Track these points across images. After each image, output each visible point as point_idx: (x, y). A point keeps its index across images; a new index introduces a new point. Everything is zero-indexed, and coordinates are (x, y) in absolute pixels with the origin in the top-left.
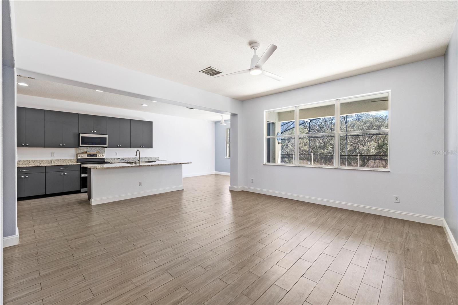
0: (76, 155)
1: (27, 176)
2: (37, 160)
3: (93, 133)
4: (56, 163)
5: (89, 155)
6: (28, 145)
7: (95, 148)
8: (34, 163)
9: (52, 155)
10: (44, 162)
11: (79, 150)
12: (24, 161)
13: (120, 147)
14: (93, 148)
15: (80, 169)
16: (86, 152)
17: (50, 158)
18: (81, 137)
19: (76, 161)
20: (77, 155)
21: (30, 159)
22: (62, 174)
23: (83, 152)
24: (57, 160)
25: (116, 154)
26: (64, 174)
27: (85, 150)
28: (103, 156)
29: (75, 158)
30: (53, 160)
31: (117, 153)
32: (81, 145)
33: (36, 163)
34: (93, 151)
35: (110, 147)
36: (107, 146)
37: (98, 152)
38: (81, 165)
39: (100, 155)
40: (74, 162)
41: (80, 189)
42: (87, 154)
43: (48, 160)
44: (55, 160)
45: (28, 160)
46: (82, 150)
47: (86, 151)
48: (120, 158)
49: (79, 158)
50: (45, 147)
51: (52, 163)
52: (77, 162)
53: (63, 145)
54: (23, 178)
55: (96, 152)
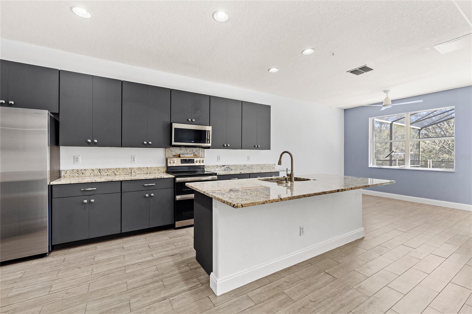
0: (165, 160)
1: (93, 200)
2: (111, 169)
3: (190, 122)
4: (139, 173)
5: (183, 160)
6: (96, 143)
7: (191, 148)
8: (106, 174)
9: (132, 159)
10: (120, 171)
11: (170, 152)
12: (93, 170)
13: (227, 148)
14: (189, 149)
15: (173, 187)
16: (180, 155)
17: (128, 165)
18: (175, 128)
19: (165, 169)
20: (167, 160)
21: (101, 167)
22: (147, 195)
23: (175, 156)
24: (139, 168)
25: (219, 158)
26: (150, 196)
27: (177, 151)
28: (203, 162)
29: (164, 165)
30: (133, 168)
31: (221, 157)
32: (173, 143)
33: (109, 174)
34: (187, 154)
35: (214, 147)
36: (210, 145)
37: (195, 156)
38: (174, 179)
39: (198, 159)
40: (163, 171)
41: (173, 223)
42: (180, 158)
43: (126, 169)
44: (136, 168)
45: (99, 168)
46: (173, 153)
47: (178, 153)
48: (224, 166)
49: (169, 165)
50: (121, 147)
51: (133, 173)
52: (168, 172)
53: (148, 143)
54: (85, 204)
55: (192, 155)
